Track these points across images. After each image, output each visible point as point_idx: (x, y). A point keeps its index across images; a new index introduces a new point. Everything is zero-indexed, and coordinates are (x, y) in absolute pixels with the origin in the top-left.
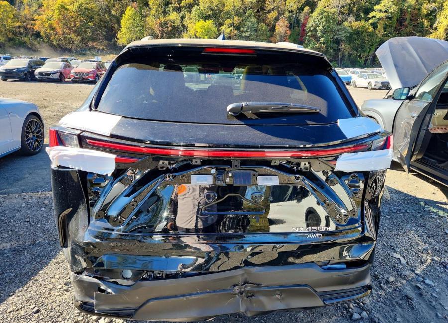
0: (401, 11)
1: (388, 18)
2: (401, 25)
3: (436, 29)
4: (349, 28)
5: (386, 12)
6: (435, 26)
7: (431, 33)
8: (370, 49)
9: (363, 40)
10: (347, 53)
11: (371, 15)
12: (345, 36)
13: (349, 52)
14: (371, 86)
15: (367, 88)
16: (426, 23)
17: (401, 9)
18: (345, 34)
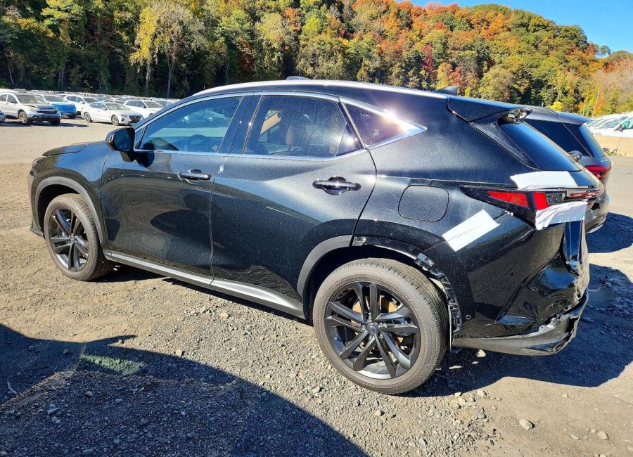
0: (88, 14)
1: (71, 20)
2: (93, 35)
3: (139, 47)
4: (13, 26)
5: (66, 11)
6: (136, 42)
7: (135, 51)
8: (58, 64)
9: (44, 48)
10: (21, 66)
11: (45, 12)
12: (11, 38)
13: (24, 64)
14: (117, 120)
15: (112, 124)
16: (125, 38)
17: (86, 11)
18: (10, 35)
